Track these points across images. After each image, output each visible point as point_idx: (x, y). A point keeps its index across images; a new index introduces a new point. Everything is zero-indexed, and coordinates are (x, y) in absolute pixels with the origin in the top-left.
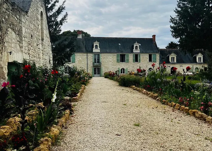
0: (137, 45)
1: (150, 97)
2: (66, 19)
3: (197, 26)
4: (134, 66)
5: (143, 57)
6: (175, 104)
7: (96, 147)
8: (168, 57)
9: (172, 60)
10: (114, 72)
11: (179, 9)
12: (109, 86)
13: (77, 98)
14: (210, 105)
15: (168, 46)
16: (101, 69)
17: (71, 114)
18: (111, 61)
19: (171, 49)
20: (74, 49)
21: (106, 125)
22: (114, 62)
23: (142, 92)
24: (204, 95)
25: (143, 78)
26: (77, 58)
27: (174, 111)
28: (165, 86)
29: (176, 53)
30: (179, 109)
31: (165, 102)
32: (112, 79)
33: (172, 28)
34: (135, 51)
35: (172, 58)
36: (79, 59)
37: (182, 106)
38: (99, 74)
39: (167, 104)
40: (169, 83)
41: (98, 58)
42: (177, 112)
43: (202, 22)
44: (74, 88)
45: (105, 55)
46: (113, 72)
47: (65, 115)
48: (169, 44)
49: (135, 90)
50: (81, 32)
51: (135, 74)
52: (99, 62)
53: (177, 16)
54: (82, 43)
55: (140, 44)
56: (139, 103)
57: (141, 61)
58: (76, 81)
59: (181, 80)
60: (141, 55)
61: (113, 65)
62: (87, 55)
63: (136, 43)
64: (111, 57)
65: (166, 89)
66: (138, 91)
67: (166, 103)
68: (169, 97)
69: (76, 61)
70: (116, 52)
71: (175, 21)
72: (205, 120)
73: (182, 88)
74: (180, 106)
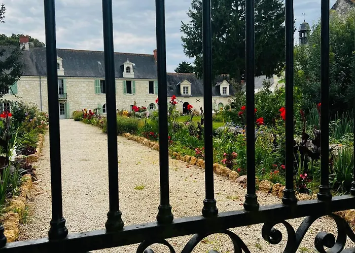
0: (129, 66)
1: (154, 149)
2: (2, 16)
3: (220, 39)
4: (126, 100)
5: (140, 86)
6: (190, 158)
7: (86, 220)
8: (179, 86)
9: (184, 90)
10: (92, 111)
11: (195, 11)
12: (85, 135)
13: (37, 155)
14: (234, 156)
15: (177, 68)
16: (67, 105)
17: (33, 180)
18: (84, 92)
19: (182, 73)
20: (18, 71)
21: (95, 192)
22: (90, 93)
23: (142, 142)
24: (228, 143)
25: (141, 121)
26: (21, 86)
27: (188, 167)
28: (175, 132)
29: (191, 80)
30: (195, 164)
31: (176, 155)
32: (89, 123)
33: (184, 41)
34: (125, 75)
35: (184, 88)
36: (25, 87)
37: (199, 160)
38: (64, 114)
39: (179, 159)
40: (181, 127)
41: (61, 85)
42: (193, 167)
43: (227, 34)
44: (27, 139)
45: (74, 80)
46: (90, 111)
47: (26, 182)
48: (180, 64)
49: (131, 139)
50: (27, 39)
51: (129, 115)
52: (63, 92)
53: (191, 21)
54: (29, 59)
55: (134, 64)
56: (139, 159)
57: (136, 93)
58: (29, 128)
59: (198, 123)
60: (136, 82)
61: (89, 98)
62: (40, 81)
63: (128, 62)
64: (85, 85)
65: (177, 138)
66: (135, 140)
67: (177, 157)
68: (182, 148)
69: (18, 90)
70: (93, 75)
71: (189, 30)
72: (228, 176)
73: (199, 134)
74: (197, 161)
